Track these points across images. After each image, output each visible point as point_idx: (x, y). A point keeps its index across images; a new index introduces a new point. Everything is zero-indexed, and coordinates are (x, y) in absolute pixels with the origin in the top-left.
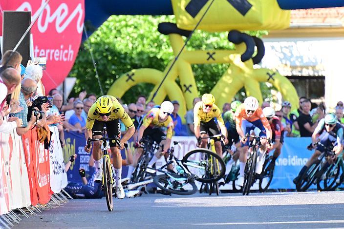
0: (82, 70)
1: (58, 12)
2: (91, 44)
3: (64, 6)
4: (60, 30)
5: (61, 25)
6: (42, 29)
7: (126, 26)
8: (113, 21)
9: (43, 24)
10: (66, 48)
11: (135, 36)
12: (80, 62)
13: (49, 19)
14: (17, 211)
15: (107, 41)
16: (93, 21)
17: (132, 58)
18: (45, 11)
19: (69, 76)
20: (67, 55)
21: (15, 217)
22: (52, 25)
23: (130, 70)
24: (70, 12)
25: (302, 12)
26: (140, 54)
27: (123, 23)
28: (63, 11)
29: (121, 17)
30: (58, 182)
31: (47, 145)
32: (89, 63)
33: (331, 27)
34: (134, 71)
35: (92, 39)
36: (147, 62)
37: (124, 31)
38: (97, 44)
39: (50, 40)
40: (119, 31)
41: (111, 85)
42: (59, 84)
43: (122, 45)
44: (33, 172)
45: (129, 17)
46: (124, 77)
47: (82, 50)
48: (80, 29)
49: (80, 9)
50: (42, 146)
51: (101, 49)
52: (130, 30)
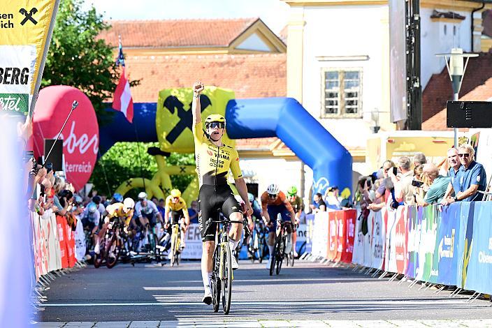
0: (97, 178)
1: (81, 139)
2: (103, 161)
3: (85, 136)
4: (82, 152)
5: (83, 148)
6: (71, 151)
7: (127, 149)
8: (118, 146)
9: (71, 148)
10: (86, 163)
11: (132, 156)
12: (96, 173)
13: (75, 145)
14: (53, 272)
15: (113, 159)
16: (104, 146)
17: (130, 171)
18: (73, 139)
19: (88, 183)
20: (87, 168)
21: (52, 276)
22: (77, 149)
23: (129, 179)
24: (90, 139)
25: (244, 141)
26: (136, 168)
27: (125, 147)
28: (84, 139)
29: (124, 143)
30: (79, 253)
31: (74, 228)
32: (101, 174)
33: (262, 151)
34: (131, 179)
35: (104, 158)
36: (140, 174)
37: (125, 152)
38: (106, 161)
39: (76, 158)
40: (122, 153)
41: (116, 188)
42: (81, 187)
43: (123, 162)
44: (66, 245)
45: (128, 143)
46: (125, 183)
47: (97, 166)
48: (96, 151)
49: (95, 138)
50: (70, 229)
51: (110, 164)
52: (129, 152)
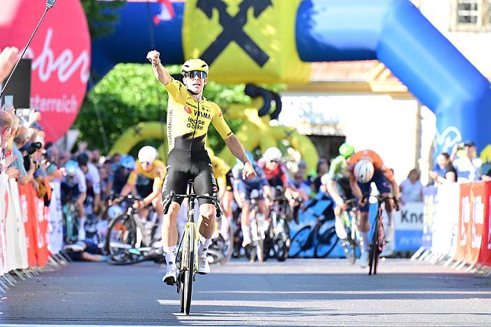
0: (85, 123)
1: (62, 58)
2: (96, 95)
3: (68, 53)
4: (63, 78)
5: (65, 73)
6: (44, 77)
7: (135, 76)
8: (120, 70)
9: (45, 71)
10: (69, 97)
11: (144, 86)
12: (84, 114)
13: (52, 67)
14: (12, 273)
15: (113, 92)
16: (99, 69)
17: (139, 112)
19: (71, 128)
20: (70, 106)
21: (10, 280)
22: (55, 74)
23: (137, 123)
26: (149, 106)
27: (131, 73)
28: (67, 58)
29: (129, 66)
30: (54, 243)
31: (47, 203)
32: (93, 115)
34: (141, 125)
35: (98, 89)
36: (155, 116)
37: (132, 81)
38: (103, 95)
40: (126, 82)
41: (116, 139)
43: (130, 96)
44: (32, 229)
46: (131, 131)
47: (86, 101)
48: (85, 78)
49: (85, 57)
50: (41, 203)
51: (107, 100)
52: (139, 80)
